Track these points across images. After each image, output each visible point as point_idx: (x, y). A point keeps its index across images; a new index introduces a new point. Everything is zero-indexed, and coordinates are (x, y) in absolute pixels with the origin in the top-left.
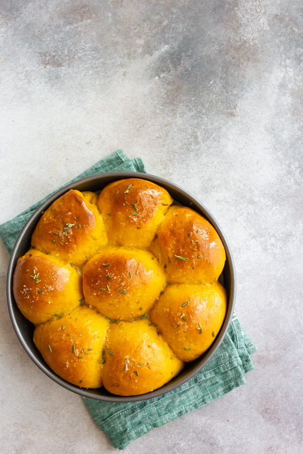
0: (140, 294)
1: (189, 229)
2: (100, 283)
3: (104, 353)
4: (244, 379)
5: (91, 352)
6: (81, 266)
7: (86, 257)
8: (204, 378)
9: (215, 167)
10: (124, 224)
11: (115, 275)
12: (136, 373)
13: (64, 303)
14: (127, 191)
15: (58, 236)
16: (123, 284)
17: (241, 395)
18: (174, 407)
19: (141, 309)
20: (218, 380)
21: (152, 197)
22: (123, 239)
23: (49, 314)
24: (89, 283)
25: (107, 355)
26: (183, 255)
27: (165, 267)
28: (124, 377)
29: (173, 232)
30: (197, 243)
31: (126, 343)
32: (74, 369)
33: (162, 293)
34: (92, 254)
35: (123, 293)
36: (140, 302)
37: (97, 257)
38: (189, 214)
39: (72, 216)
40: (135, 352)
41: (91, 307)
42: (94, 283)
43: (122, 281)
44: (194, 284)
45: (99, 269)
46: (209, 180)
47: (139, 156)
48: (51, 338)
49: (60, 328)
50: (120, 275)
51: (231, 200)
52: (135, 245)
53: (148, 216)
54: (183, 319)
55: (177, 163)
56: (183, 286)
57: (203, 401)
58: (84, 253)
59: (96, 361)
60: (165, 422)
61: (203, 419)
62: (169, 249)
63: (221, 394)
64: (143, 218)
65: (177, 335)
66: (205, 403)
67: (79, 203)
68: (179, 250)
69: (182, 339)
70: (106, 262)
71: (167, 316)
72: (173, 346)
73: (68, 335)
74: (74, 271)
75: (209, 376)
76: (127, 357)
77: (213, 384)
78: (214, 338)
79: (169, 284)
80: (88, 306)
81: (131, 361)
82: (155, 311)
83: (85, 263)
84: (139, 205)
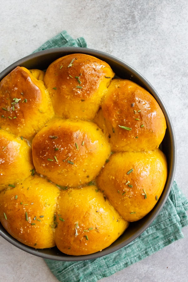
0: (86, 164)
1: (131, 99)
2: (48, 155)
3: (55, 218)
4: (182, 233)
5: (43, 219)
6: (30, 139)
7: (34, 130)
8: (146, 234)
9: (152, 44)
10: (69, 97)
11: (62, 147)
12: (85, 237)
13: (16, 174)
14: (71, 65)
15: (7, 111)
16: (70, 155)
17: (179, 246)
18: (120, 259)
19: (88, 177)
20: (158, 235)
21: (95, 70)
22: (68, 112)
23: (2, 184)
24: (38, 155)
25: (58, 220)
26: (127, 125)
27: (110, 137)
28: (74, 241)
29: (116, 103)
30: (140, 112)
31: (75, 209)
32: (28, 234)
33: (107, 162)
34: (40, 127)
35: (71, 164)
36: (87, 171)
37: (45, 129)
38: (131, 86)
39: (18, 91)
40: (84, 217)
41: (42, 176)
42: (43, 154)
43: (69, 152)
44: (137, 152)
45: (47, 141)
46: (147, 55)
47: (82, 36)
48: (5, 206)
49: (13, 198)
50: (67, 146)
51: (166, 74)
52: (80, 117)
53: (91, 88)
54: (129, 186)
55: (116, 41)
56: (127, 153)
57: (146, 253)
58: (33, 126)
59: (48, 226)
60: (113, 272)
61: (146, 267)
62: (113, 120)
63: (161, 247)
64: (86, 91)
65: (123, 201)
66: (148, 255)
67: (25, 78)
68: (122, 120)
69: (128, 204)
70: (53, 134)
71: (113, 183)
72: (119, 210)
73: (21, 204)
74: (25, 144)
75: (151, 232)
76: (77, 223)
77: (155, 238)
78: (156, 202)
79: (114, 152)
80: (39, 175)
81: (80, 227)
82: (101, 178)
83: (34, 135)
84: (82, 78)
